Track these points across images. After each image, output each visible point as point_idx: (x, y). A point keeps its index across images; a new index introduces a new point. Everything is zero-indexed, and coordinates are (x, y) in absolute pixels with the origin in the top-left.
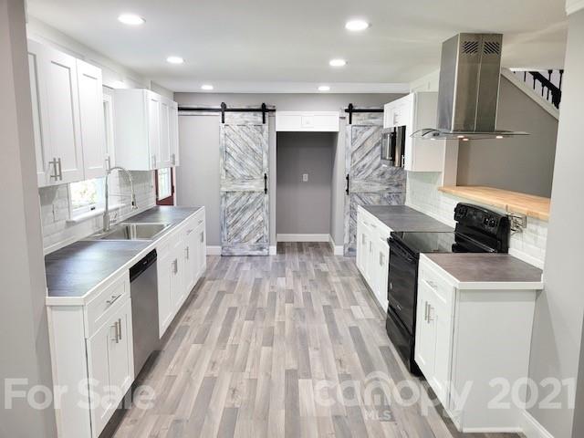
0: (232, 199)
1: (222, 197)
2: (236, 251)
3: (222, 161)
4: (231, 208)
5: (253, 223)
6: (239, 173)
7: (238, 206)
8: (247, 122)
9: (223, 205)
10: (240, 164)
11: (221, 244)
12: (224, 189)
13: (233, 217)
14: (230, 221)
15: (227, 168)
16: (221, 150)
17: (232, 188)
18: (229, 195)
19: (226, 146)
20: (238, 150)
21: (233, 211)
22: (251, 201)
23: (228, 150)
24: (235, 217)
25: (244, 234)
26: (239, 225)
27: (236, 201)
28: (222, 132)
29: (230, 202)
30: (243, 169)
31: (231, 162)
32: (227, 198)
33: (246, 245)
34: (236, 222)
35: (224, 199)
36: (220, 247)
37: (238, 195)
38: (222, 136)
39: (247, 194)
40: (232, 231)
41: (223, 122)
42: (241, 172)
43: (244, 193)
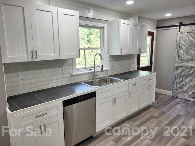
0: (180, 70)
1: (175, 68)
2: (180, 96)
3: (177, 51)
4: (179, 75)
5: (191, 83)
6: (185, 57)
7: (183, 73)
8: (193, 30)
9: (175, 72)
10: (187, 53)
11: (172, 91)
12: (176, 65)
13: (180, 79)
14: (178, 81)
15: (179, 54)
16: (177, 45)
17: (181, 64)
18: (179, 68)
19: (180, 43)
20: (186, 45)
21: (180, 76)
22: (191, 72)
23: (181, 45)
24: (181, 79)
25: (185, 88)
26: (183, 83)
27: (183, 71)
28: (178, 36)
29: (179, 71)
30: (188, 55)
31: (182, 52)
32: (177, 69)
33: (186, 94)
34: (181, 81)
35: (176, 69)
36: (172, 92)
37: (184, 68)
38: (178, 39)
39: (189, 68)
40: (179, 86)
41: (179, 31)
42: (187, 57)
43: (187, 68)
